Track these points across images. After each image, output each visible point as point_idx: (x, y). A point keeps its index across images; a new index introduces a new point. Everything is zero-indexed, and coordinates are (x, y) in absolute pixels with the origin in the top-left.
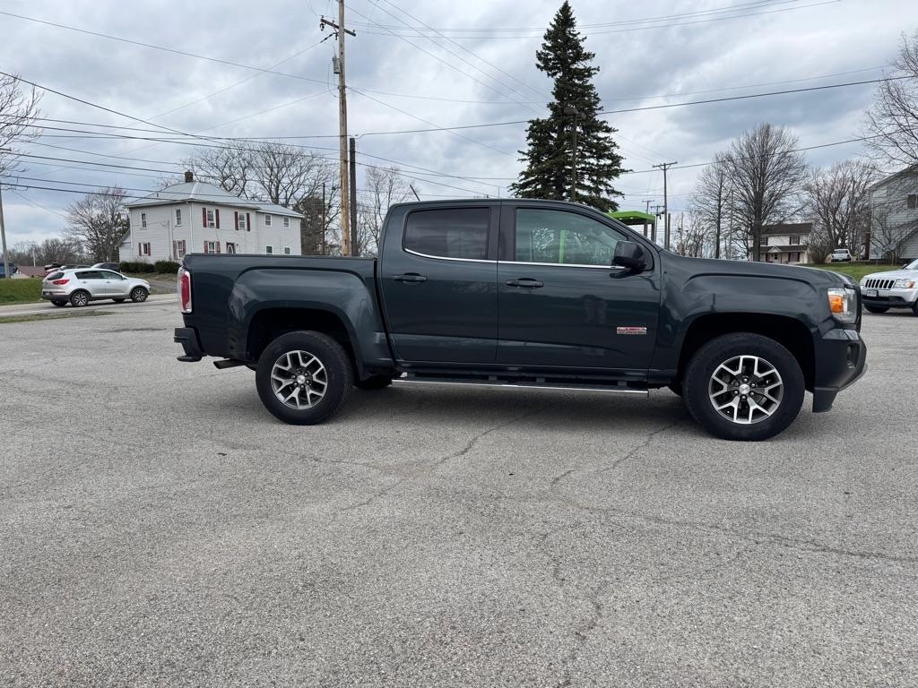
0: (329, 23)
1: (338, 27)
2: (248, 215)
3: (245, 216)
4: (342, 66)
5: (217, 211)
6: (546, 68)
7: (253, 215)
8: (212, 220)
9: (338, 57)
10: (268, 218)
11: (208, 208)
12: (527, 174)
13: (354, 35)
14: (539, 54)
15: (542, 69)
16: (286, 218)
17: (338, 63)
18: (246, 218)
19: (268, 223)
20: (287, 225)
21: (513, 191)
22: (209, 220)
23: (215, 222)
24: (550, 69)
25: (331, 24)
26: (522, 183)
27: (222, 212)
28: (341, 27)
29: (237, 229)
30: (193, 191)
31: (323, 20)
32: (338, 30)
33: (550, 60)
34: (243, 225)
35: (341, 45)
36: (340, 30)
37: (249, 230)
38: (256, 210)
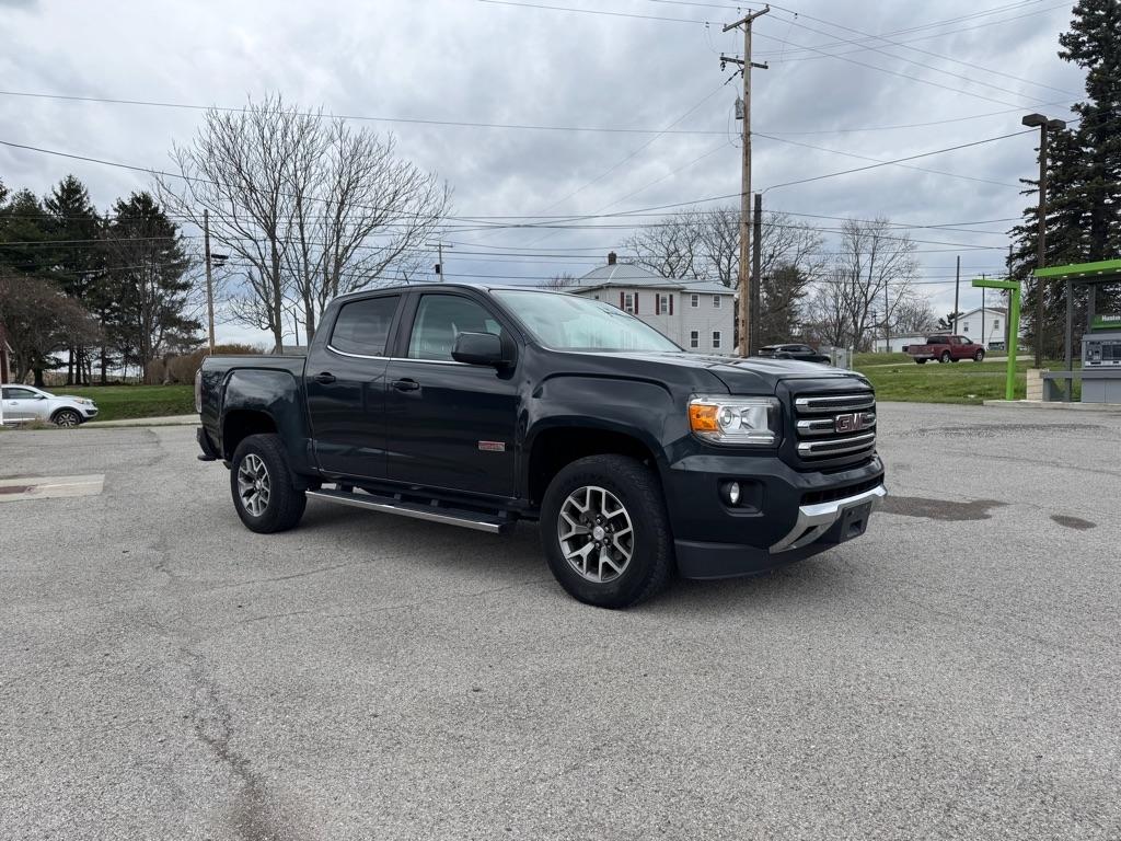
0: (731, 60)
1: (742, 62)
2: (671, 296)
3: (668, 298)
4: (746, 109)
5: (636, 295)
6: (1074, 55)
7: (676, 297)
8: (631, 305)
9: (742, 99)
10: (695, 298)
11: (627, 292)
12: (1038, 212)
13: (766, 67)
14: (1065, 38)
15: (1069, 58)
16: (717, 297)
17: (742, 106)
18: (668, 301)
19: (695, 304)
20: (717, 304)
21: (1018, 237)
22: (627, 305)
23: (633, 307)
24: (1086, 55)
25: (734, 61)
26: (1030, 224)
27: (642, 295)
28: (747, 63)
29: (658, 313)
30: (614, 275)
31: (722, 59)
32: (742, 66)
33: (1084, 42)
34: (664, 309)
35: (747, 84)
36: (746, 65)
37: (671, 313)
38: (682, 291)
